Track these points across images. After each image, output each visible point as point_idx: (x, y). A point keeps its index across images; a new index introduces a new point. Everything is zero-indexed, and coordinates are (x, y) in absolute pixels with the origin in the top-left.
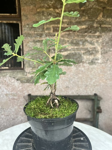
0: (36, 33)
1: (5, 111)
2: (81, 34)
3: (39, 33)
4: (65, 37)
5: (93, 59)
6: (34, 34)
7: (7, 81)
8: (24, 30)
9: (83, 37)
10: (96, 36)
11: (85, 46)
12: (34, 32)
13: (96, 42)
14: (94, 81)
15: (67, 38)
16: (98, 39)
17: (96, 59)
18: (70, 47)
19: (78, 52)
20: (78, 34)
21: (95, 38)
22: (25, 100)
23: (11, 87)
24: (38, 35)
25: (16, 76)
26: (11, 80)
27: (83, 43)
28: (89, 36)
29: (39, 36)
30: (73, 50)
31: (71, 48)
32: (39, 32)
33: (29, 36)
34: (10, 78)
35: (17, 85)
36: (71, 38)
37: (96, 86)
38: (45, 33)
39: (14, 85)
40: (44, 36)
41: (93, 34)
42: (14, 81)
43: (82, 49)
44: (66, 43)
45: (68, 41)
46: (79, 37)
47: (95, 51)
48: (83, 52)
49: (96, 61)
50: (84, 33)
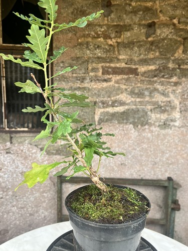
0: (74, 75)
1: (19, 200)
2: (147, 79)
3: (80, 76)
4: (122, 84)
5: (167, 120)
6: (72, 77)
7: (24, 151)
8: (56, 70)
9: (150, 85)
10: (172, 82)
11: (153, 98)
12: (72, 74)
13: (172, 93)
14: (167, 155)
15: (125, 85)
16: (175, 88)
17: (172, 121)
18: (129, 99)
19: (141, 107)
20: (144, 78)
21: (171, 85)
22: (53, 184)
23: (30, 160)
24: (77, 80)
25: (39, 143)
26: (31, 149)
27: (150, 93)
28: (160, 82)
29: (79, 80)
30: (134, 103)
31: (130, 101)
32: (80, 74)
33: (64, 81)
34: (29, 146)
35: (40, 159)
36: (132, 86)
37: (171, 164)
38: (89, 76)
39: (35, 158)
40: (88, 80)
41: (168, 80)
42: (37, 151)
43: (148, 102)
44: (122, 93)
45: (126, 89)
46: (144, 83)
47: (171, 106)
48: (149, 107)
49: (172, 124)
50: (153, 78)
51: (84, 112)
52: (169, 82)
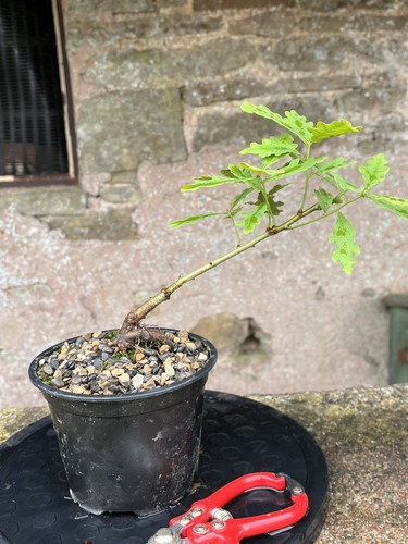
0: (119, 18)
1: (9, 358)
2: (319, 14)
3: (134, 18)
4: (251, 33)
5: (380, 127)
6: (114, 23)
7: (8, 232)
8: (70, 8)
9: (329, 30)
10: (390, 18)
11: (339, 68)
12: (114, 14)
13: (390, 49)
14: (386, 224)
15: (258, 35)
16: (397, 34)
17: (394, 128)
18: (274, 75)
19: (308, 94)
20: (309, 13)
21: (387, 28)
22: (89, 313)
23: (26, 256)
24: (128, 30)
25: (44, 209)
26: (24, 227)
27: (330, 54)
28: (356, 20)
29: (133, 30)
30: (288, 86)
31: (275, 80)
32: (134, 13)
33: (92, 36)
34: (19, 218)
35: (50, 250)
36: (277, 36)
37: (396, 248)
38: (158, 17)
39: (37, 249)
40: (156, 30)
41: (377, 13)
42: (39, 232)
43: (326, 80)
44: (252, 59)
45: (263, 48)
46: (310, 26)
47: (389, 86)
48: (330, 95)
49: (394, 136)
50: (334, 10)
51: (154, 119)
52: (382, 18)
